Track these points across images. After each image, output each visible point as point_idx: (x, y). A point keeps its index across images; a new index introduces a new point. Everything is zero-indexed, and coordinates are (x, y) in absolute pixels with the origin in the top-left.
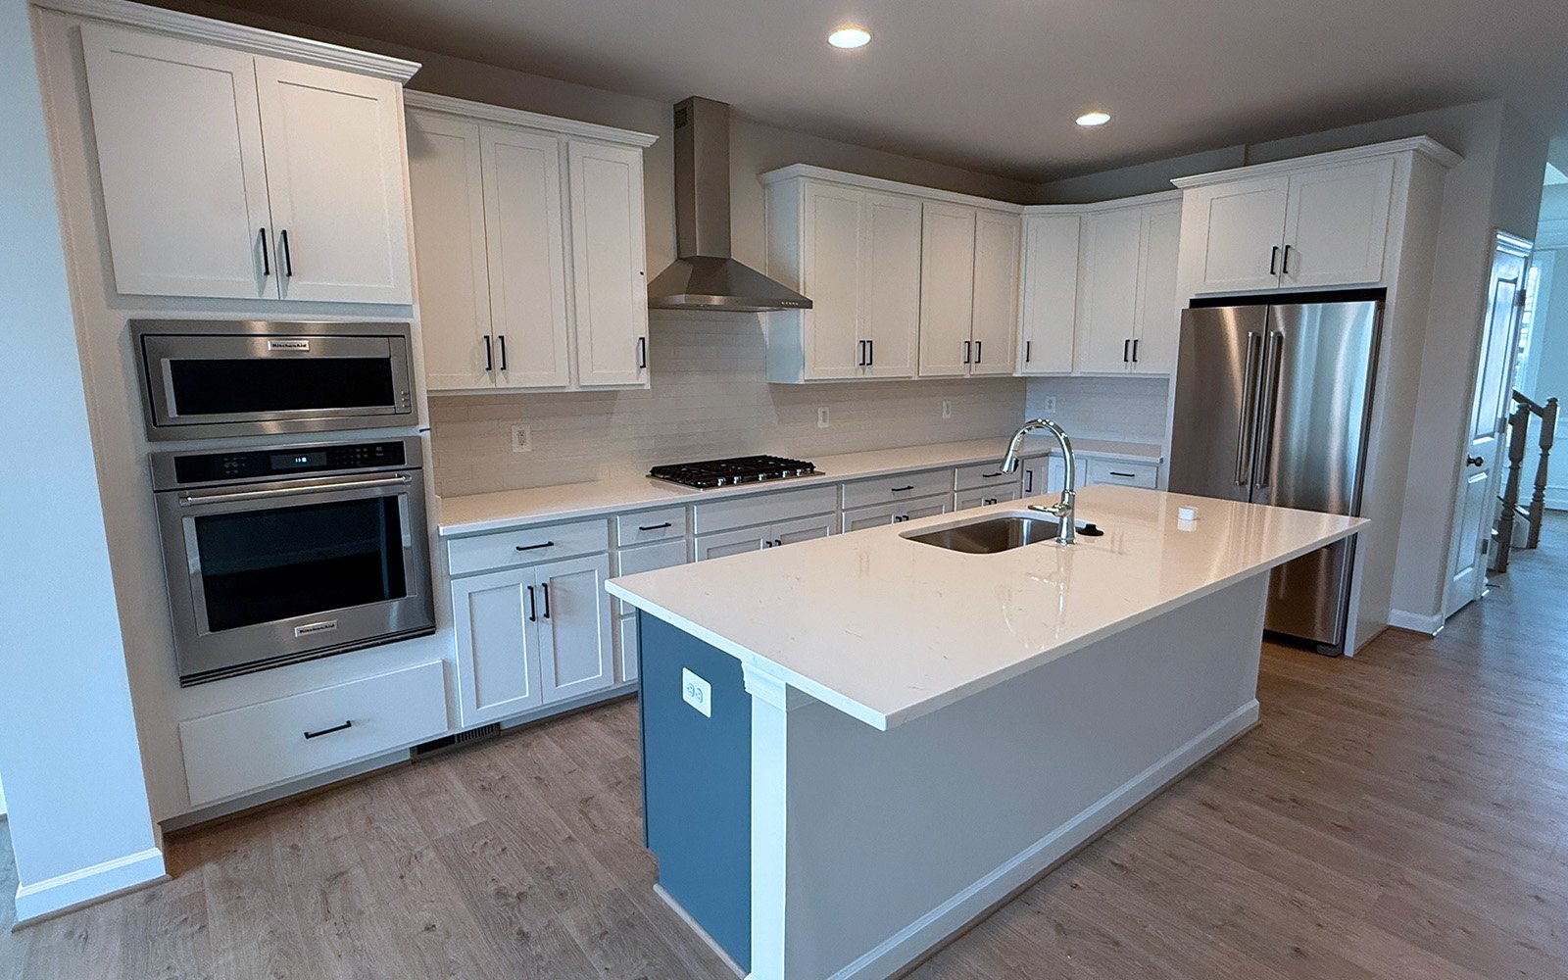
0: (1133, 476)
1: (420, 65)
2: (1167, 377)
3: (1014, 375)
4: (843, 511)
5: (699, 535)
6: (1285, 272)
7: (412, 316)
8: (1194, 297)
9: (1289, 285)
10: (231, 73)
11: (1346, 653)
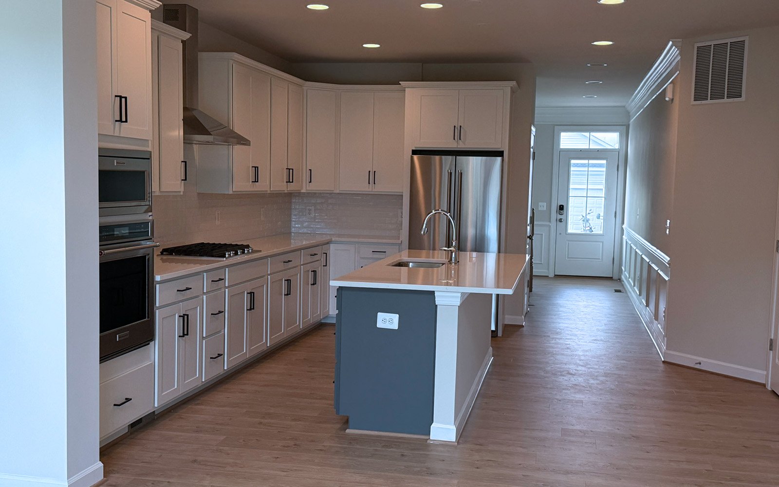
0: (385, 252)
1: (161, 3)
2: (401, 194)
3: (302, 191)
4: (269, 275)
5: (228, 287)
6: (460, 139)
7: (148, 146)
8: (414, 149)
9: (461, 146)
10: (111, 8)
11: (498, 336)
